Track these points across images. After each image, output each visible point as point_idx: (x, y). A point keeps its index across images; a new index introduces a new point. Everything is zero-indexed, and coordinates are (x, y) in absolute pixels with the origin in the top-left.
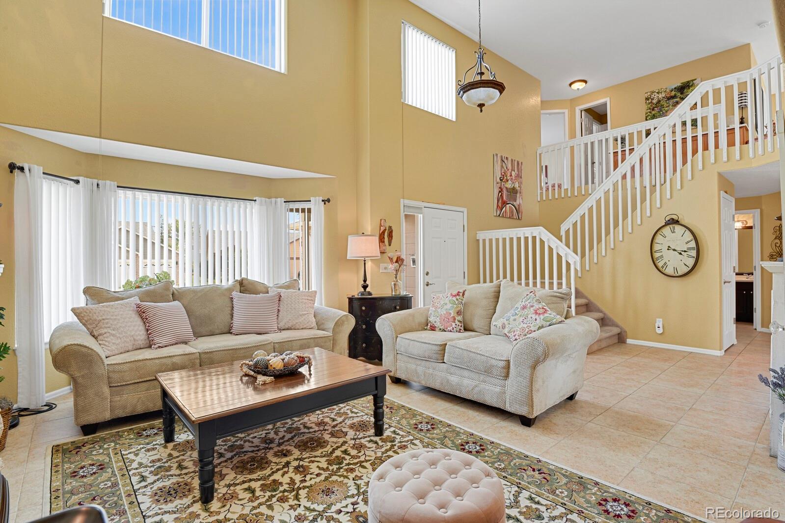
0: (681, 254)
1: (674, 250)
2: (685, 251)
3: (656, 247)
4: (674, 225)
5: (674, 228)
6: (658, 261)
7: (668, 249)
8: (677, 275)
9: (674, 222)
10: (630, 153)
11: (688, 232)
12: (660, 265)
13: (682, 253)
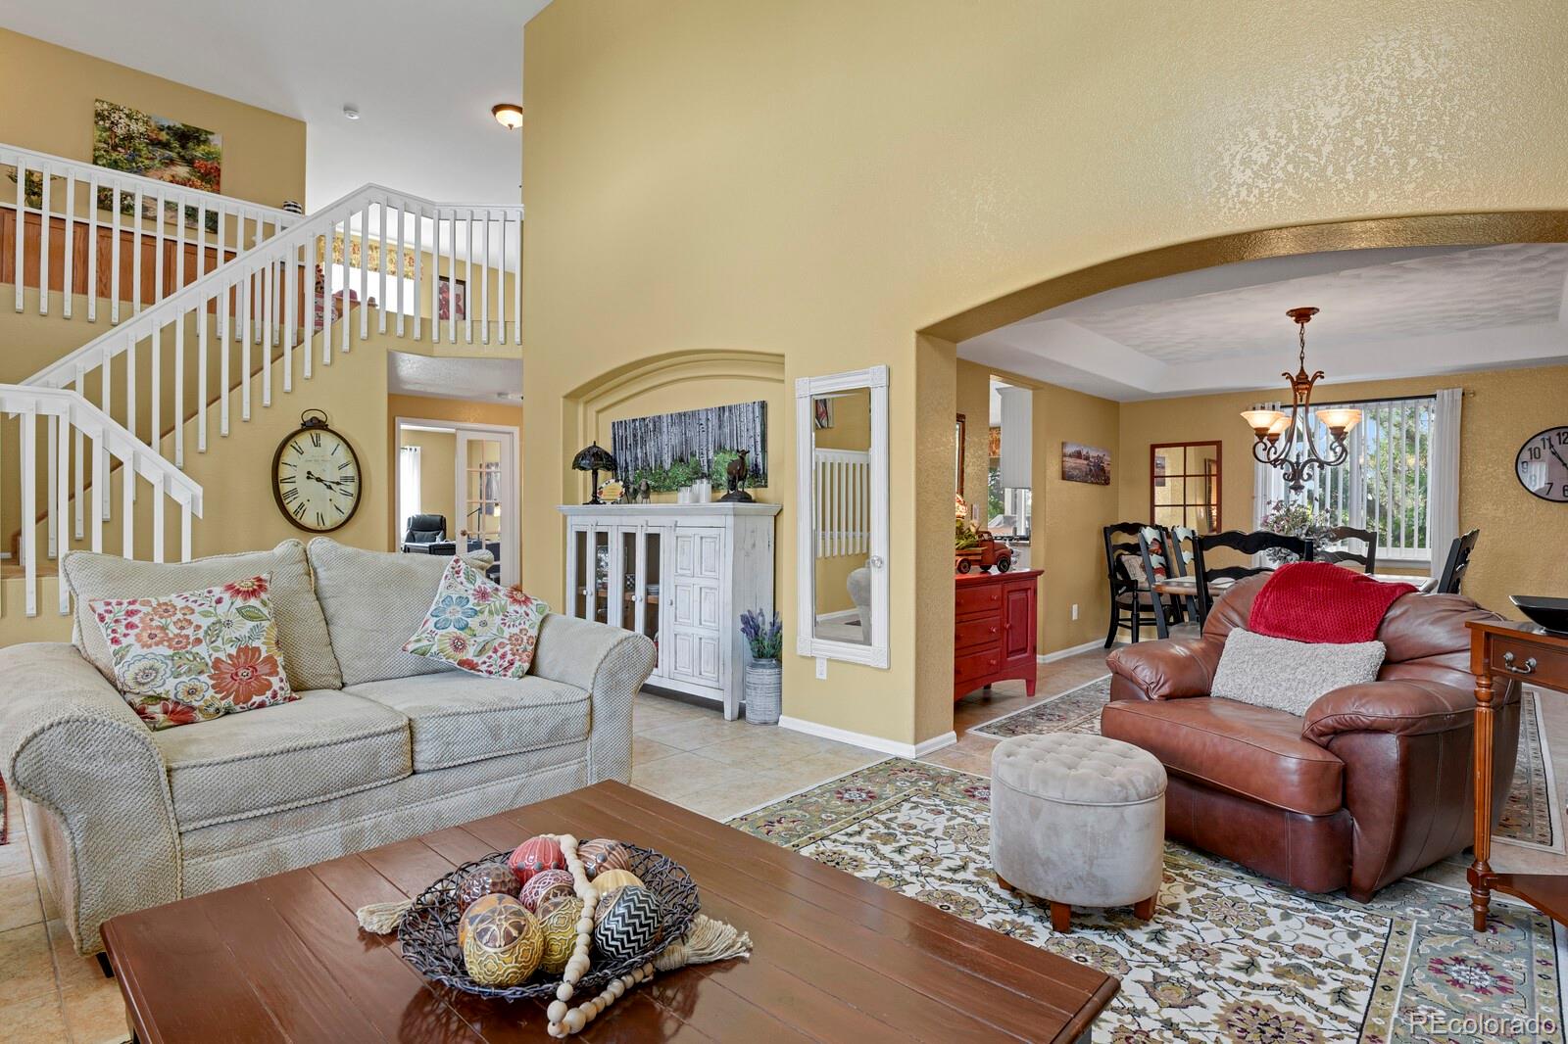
0: (330, 488)
1: (319, 480)
2: (338, 483)
3: (285, 472)
4: (318, 431)
5: (318, 436)
6: (287, 501)
7: (308, 478)
8: (324, 528)
9: (315, 425)
10: (227, 260)
11: (342, 448)
12: (292, 507)
13: (333, 486)
